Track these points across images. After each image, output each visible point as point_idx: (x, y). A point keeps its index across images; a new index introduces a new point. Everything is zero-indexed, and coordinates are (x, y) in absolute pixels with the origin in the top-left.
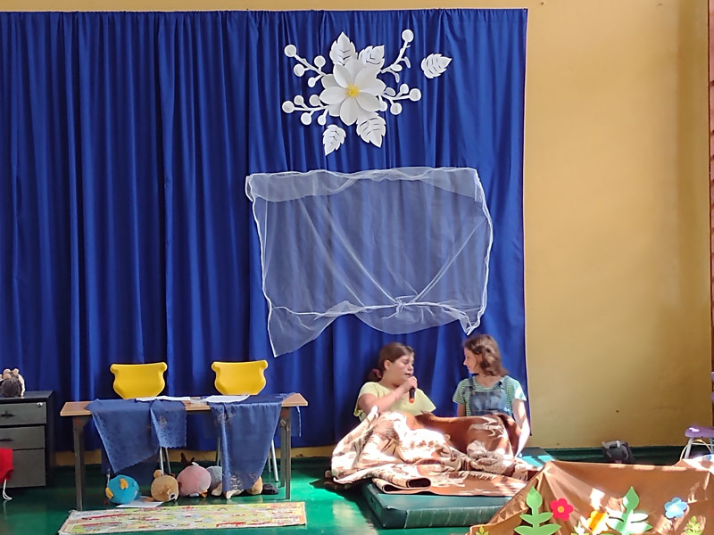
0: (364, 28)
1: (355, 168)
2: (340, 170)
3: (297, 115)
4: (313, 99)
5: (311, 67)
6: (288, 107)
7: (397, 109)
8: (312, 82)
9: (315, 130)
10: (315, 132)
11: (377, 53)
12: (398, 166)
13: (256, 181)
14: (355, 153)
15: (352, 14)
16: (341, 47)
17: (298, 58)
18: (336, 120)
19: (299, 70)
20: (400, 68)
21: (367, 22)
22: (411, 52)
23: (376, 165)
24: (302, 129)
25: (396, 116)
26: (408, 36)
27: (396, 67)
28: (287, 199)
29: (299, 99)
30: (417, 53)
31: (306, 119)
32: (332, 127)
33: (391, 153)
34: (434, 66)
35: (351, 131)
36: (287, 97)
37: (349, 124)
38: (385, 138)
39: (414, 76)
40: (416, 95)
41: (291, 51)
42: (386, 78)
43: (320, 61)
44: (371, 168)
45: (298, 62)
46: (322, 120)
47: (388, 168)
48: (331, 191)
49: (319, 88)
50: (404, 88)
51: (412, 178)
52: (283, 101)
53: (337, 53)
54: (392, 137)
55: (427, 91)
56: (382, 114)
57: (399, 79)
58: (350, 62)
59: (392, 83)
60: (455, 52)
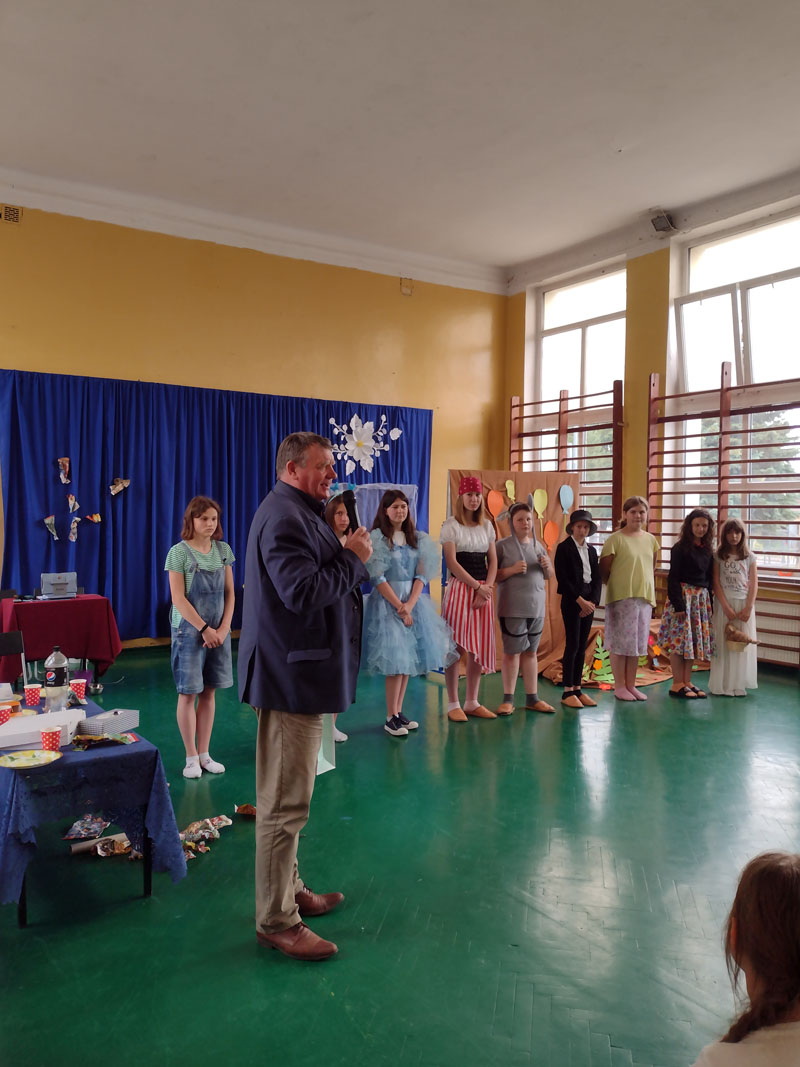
0: (367, 412)
1: (360, 483)
2: (352, 483)
4: (342, 446)
5: (341, 430)
7: (378, 454)
8: (342, 438)
9: (343, 463)
11: (370, 425)
12: (379, 481)
14: (360, 475)
15: (360, 405)
16: (355, 421)
17: (335, 425)
18: (351, 458)
19: (336, 431)
20: (381, 434)
21: (366, 409)
22: (386, 427)
23: (369, 481)
25: (377, 458)
26: (384, 418)
30: (389, 427)
32: (350, 461)
33: (376, 476)
34: (395, 434)
35: (358, 463)
37: (357, 460)
38: (373, 468)
39: (386, 439)
41: (332, 421)
42: (375, 438)
43: (345, 427)
44: (366, 483)
45: (334, 427)
46: (346, 458)
47: (373, 482)
49: (345, 442)
50: (382, 444)
53: (353, 424)
54: (376, 468)
55: (392, 447)
56: (372, 456)
57: (380, 439)
58: (359, 429)
59: (377, 441)
60: (403, 428)
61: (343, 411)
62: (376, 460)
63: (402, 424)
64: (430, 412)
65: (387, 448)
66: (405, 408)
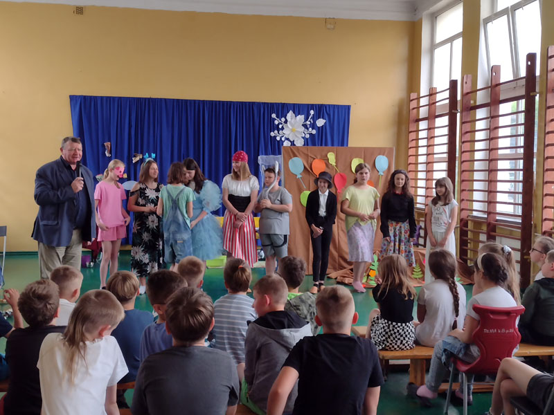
0: (298, 109)
3: (275, 137)
4: (280, 132)
5: (280, 121)
6: (272, 134)
7: (308, 136)
8: (280, 126)
10: (281, 142)
11: (301, 118)
13: (261, 158)
15: (294, 105)
16: (290, 115)
17: (276, 118)
18: (288, 139)
19: (276, 122)
20: (309, 123)
21: (298, 107)
22: (313, 118)
24: (276, 142)
26: (312, 112)
27: (308, 123)
29: (276, 132)
30: (315, 118)
31: (278, 139)
32: (286, 141)
34: (320, 122)
35: (293, 143)
36: (272, 131)
37: (292, 140)
39: (313, 126)
40: (314, 132)
41: (274, 116)
43: (283, 119)
46: (283, 139)
49: (283, 128)
50: (310, 129)
52: (270, 132)
53: (288, 117)
54: (305, 144)
55: (318, 132)
56: (303, 138)
57: (308, 126)
58: (293, 120)
59: (306, 128)
60: (327, 118)
61: (282, 109)
62: (306, 140)
63: (325, 116)
64: (349, 107)
66: (329, 105)
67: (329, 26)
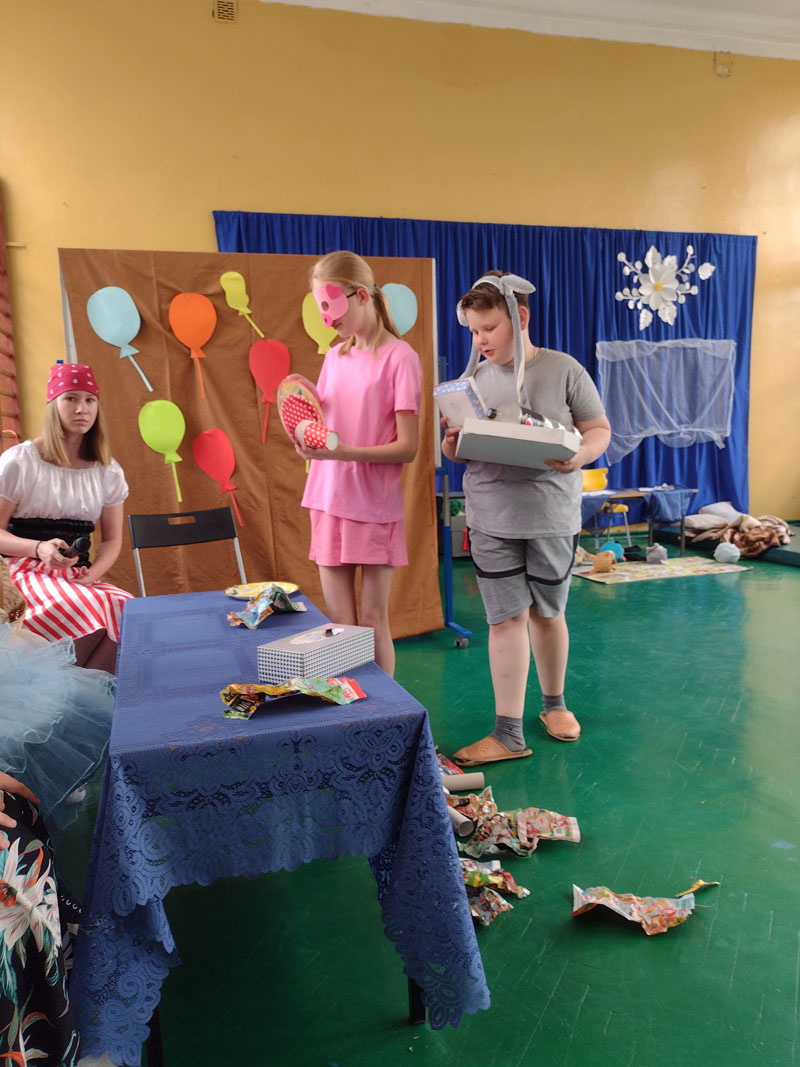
0: (666, 242)
1: (657, 339)
2: (648, 339)
3: (625, 302)
4: (634, 290)
5: (633, 269)
6: (619, 296)
7: (682, 300)
8: (634, 280)
9: (635, 312)
10: (634, 315)
11: (672, 260)
12: (683, 336)
13: (601, 346)
15: (659, 234)
16: (651, 255)
17: (626, 262)
18: (646, 306)
19: (627, 271)
21: (666, 239)
22: (693, 261)
23: (670, 335)
24: (627, 313)
25: (681, 305)
26: (690, 250)
28: (618, 360)
29: (626, 290)
30: (697, 261)
31: (631, 305)
32: (644, 311)
33: (679, 330)
34: (706, 271)
35: (655, 313)
36: (619, 288)
37: (654, 309)
38: (676, 320)
39: (693, 278)
41: (622, 257)
42: (679, 279)
43: (639, 265)
44: (667, 338)
45: (625, 265)
46: (640, 306)
47: (676, 338)
48: (644, 353)
49: (638, 285)
50: (688, 285)
51: (691, 346)
52: (616, 291)
53: (649, 260)
54: (680, 319)
55: (702, 289)
56: (675, 303)
57: (685, 278)
58: (658, 266)
59: (681, 282)
60: (716, 262)
61: (636, 242)
62: (680, 307)
63: (714, 258)
64: (753, 240)
65: (695, 290)
66: (720, 235)
67: (720, 69)
